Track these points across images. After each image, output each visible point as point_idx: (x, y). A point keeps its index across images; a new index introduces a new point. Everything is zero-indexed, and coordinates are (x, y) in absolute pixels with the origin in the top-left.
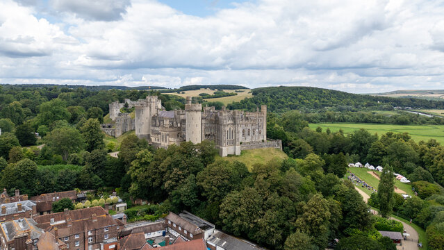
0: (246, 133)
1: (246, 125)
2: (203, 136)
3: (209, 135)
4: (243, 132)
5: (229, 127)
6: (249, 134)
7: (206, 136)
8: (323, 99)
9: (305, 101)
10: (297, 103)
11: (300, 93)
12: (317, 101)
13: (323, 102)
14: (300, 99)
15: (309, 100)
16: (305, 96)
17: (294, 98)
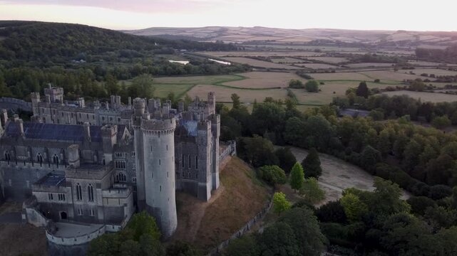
8: (98, 42)
9: (78, 44)
10: (69, 47)
11: (70, 33)
12: (92, 44)
13: (100, 45)
14: (72, 42)
15: (83, 44)
16: (76, 37)
17: (62, 40)
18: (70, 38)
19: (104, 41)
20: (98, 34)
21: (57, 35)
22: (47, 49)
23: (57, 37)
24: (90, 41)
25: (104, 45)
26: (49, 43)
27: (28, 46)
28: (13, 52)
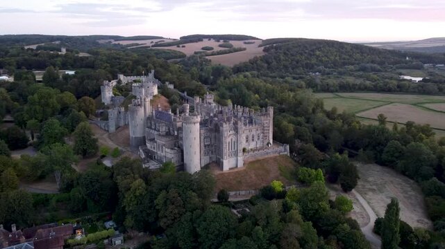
0: (250, 138)
1: (250, 131)
2: (203, 147)
3: (208, 145)
4: (247, 138)
5: (231, 137)
6: (253, 140)
7: (205, 146)
8: (344, 56)
9: (323, 59)
10: (314, 61)
11: (319, 49)
12: (337, 58)
13: (344, 59)
14: (318, 56)
15: (328, 58)
16: (324, 52)
17: (311, 55)
18: (318, 53)
19: (350, 56)
20: (346, 49)
21: (307, 51)
22: (294, 63)
23: (306, 53)
24: (336, 56)
25: (348, 59)
26: (298, 57)
27: (280, 60)
28: (266, 65)
